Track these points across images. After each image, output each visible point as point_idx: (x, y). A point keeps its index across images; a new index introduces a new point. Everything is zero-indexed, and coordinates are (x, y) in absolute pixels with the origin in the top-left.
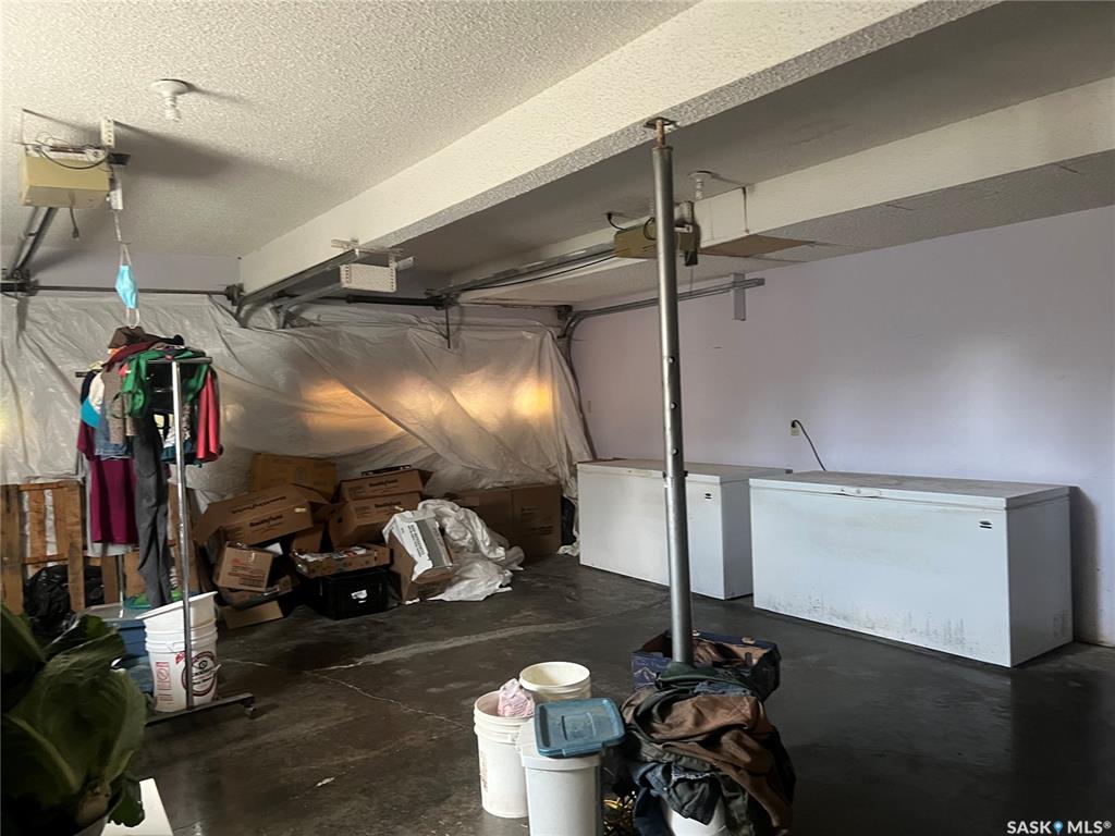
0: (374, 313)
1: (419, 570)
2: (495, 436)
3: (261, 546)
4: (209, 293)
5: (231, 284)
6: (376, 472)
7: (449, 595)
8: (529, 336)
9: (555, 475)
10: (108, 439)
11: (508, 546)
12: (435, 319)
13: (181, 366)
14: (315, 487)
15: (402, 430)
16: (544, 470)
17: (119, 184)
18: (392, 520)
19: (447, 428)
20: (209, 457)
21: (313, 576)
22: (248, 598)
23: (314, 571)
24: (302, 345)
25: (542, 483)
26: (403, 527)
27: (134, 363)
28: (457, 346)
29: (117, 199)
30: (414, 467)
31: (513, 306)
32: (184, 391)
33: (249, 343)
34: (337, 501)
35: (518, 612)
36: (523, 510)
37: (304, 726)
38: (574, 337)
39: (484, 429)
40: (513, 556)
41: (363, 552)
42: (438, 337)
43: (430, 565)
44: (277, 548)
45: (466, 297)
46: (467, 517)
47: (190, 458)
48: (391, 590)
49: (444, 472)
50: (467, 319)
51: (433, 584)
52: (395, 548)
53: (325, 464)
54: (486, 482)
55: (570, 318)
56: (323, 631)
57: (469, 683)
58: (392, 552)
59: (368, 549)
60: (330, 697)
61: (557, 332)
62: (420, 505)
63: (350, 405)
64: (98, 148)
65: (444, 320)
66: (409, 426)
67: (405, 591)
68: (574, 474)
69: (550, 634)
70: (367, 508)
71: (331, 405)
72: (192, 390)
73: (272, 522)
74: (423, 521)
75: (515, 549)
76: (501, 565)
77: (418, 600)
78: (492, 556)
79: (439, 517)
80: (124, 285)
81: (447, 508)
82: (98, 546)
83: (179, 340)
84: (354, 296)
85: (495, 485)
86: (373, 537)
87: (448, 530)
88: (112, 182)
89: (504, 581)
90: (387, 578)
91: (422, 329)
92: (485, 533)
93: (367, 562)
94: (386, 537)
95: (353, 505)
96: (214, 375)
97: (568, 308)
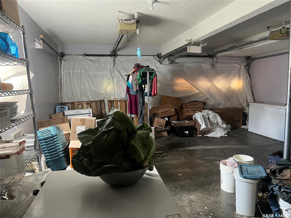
0: (193, 60)
1: (202, 128)
2: (224, 93)
3: (163, 118)
4: (153, 56)
5: (158, 53)
6: (191, 102)
7: (210, 135)
8: (237, 65)
9: (242, 106)
10: (133, 90)
11: (226, 124)
12: (210, 61)
13: (149, 73)
14: (176, 105)
15: (198, 91)
16: (238, 104)
17: (138, 28)
18: (195, 114)
19: (211, 91)
20: (155, 95)
21: (175, 126)
22: (160, 130)
23: (176, 125)
24: (175, 69)
25: (238, 108)
26: (198, 116)
27: (139, 72)
28: (215, 69)
29: (138, 32)
30: (201, 101)
31: (232, 57)
32: (150, 79)
33: (162, 68)
34: (181, 108)
35: (229, 142)
36: (231, 115)
37: (174, 161)
38: (251, 66)
39: (221, 92)
40: (228, 127)
41: (188, 122)
42: (210, 66)
43: (205, 127)
44: (167, 119)
45: (218, 55)
46: (215, 115)
47: (150, 95)
48: (194, 132)
49: (209, 103)
50: (219, 61)
51: (205, 132)
52: (196, 121)
53: (179, 99)
54: (221, 106)
55: (250, 60)
56: (177, 140)
57: (216, 158)
58: (195, 122)
59: (189, 121)
60: (180, 156)
61: (245, 64)
62: (203, 111)
63: (185, 84)
64: (134, 19)
65: (212, 61)
66: (201, 90)
67: (198, 133)
68: (248, 105)
69: (239, 148)
70: (189, 111)
71: (181, 84)
72: (152, 79)
73: (166, 113)
74: (204, 115)
75: (228, 125)
76: (225, 129)
77: (201, 135)
78: (222, 126)
79: (208, 115)
80: (138, 53)
81: (210, 112)
82: (130, 114)
83: (148, 66)
84: (188, 55)
85: (224, 107)
86: (190, 118)
87: (210, 118)
88: (137, 27)
89: (225, 133)
90: (193, 129)
91: (206, 64)
92: (220, 120)
93: (189, 124)
94: (194, 119)
95: (185, 110)
96: (156, 75)
97: (250, 57)
